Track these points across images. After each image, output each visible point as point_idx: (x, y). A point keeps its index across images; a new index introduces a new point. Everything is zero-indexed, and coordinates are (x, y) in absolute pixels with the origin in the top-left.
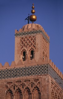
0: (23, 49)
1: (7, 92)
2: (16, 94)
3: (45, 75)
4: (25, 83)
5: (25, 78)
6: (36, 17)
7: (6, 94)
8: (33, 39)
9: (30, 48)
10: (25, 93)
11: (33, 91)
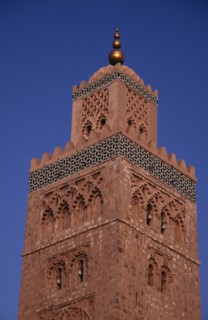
0: (86, 121)
1: (45, 215)
2: (60, 215)
3: (113, 159)
4: (76, 187)
5: (77, 176)
6: (122, 55)
7: (44, 219)
8: (105, 94)
9: (99, 115)
10: (77, 208)
11: (90, 200)
